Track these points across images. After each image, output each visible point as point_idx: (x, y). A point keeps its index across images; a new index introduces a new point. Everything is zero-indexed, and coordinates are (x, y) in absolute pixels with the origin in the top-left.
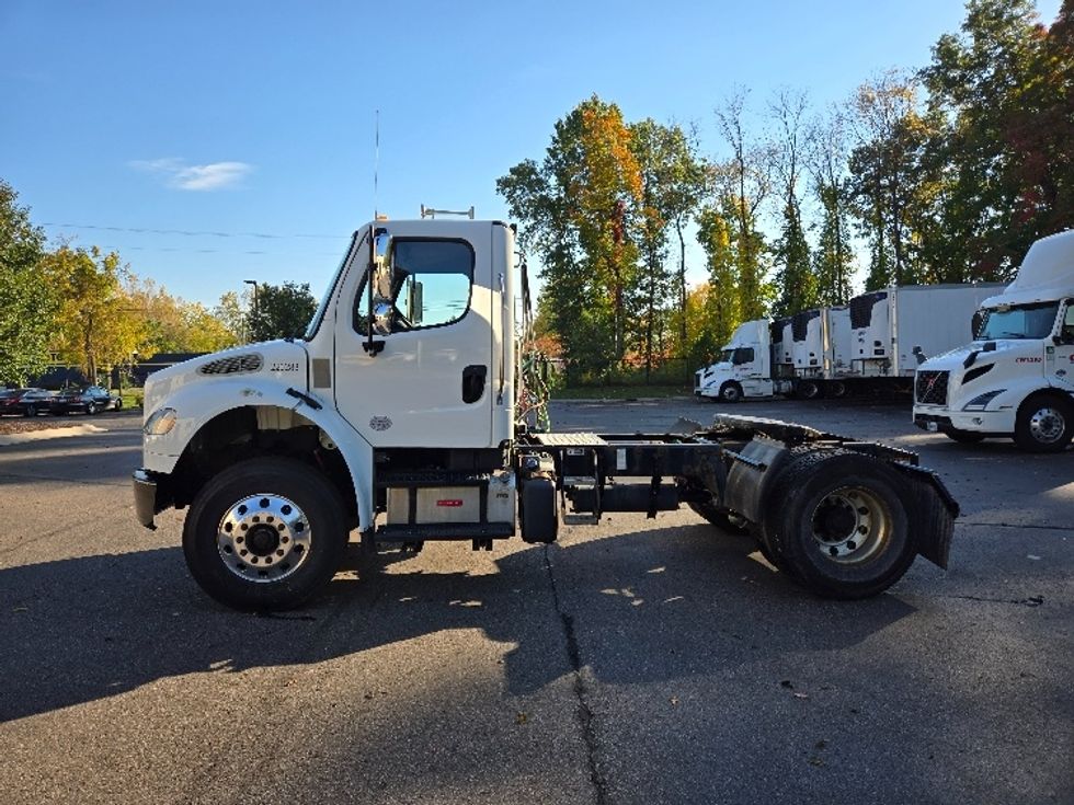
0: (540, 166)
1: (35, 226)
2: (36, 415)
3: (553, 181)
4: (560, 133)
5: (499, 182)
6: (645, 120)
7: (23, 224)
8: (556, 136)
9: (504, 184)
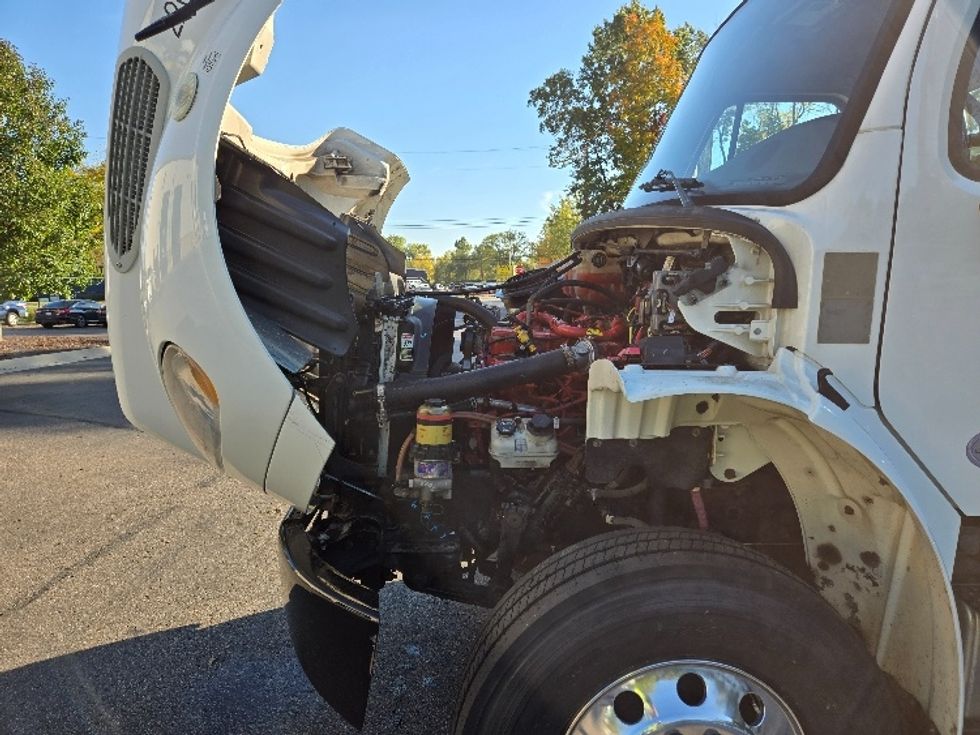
0: (576, 77)
1: (73, 120)
2: (86, 326)
3: (587, 92)
4: (598, 41)
5: (532, 93)
6: (683, 26)
7: (60, 117)
8: (593, 44)
9: (538, 95)
